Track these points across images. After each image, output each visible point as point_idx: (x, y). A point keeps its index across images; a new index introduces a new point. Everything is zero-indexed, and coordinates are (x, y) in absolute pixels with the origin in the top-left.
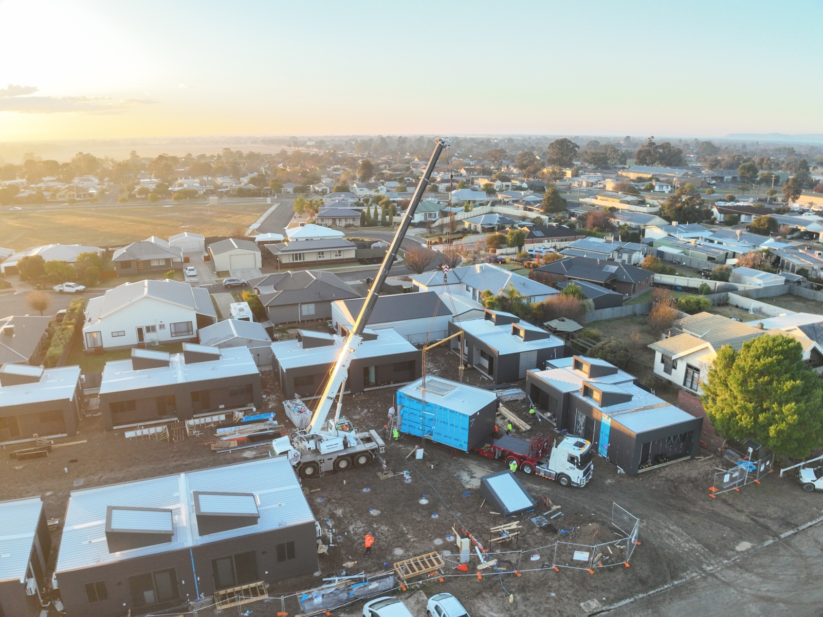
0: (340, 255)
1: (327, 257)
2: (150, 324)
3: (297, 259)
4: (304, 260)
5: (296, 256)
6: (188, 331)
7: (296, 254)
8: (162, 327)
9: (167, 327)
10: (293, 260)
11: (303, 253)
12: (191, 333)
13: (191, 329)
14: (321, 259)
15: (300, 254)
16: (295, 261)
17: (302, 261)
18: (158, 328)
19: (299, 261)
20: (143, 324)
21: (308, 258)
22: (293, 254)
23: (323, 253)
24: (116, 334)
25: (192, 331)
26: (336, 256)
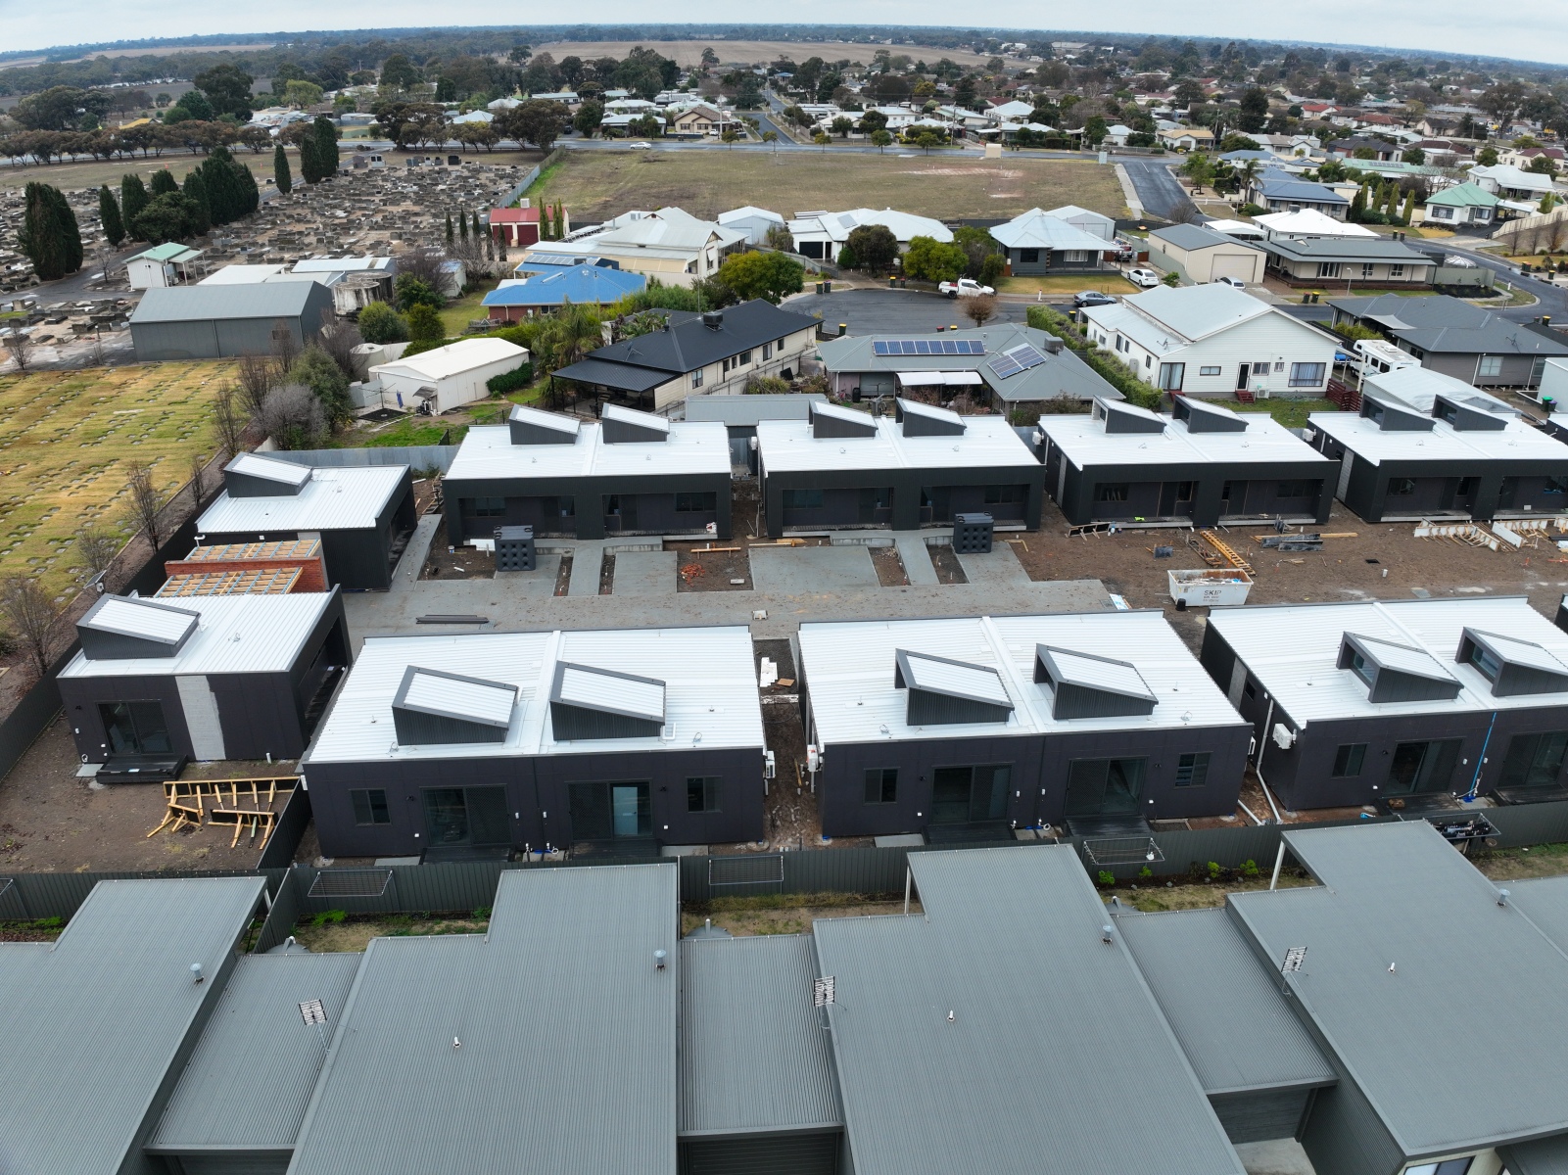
0: (1400, 274)
1: (1378, 276)
2: (1262, 360)
3: (1325, 274)
4: (1336, 276)
5: (1326, 268)
6: (1315, 380)
7: (1326, 264)
8: (1279, 366)
9: (1287, 368)
10: (1318, 275)
11: (1338, 264)
12: (1318, 384)
13: (1319, 377)
14: (1368, 277)
15: (1332, 264)
16: (1321, 277)
17: (1333, 277)
18: (1273, 366)
19: (1327, 277)
20: (1251, 359)
21: (1345, 275)
22: (1320, 263)
23: (1371, 266)
24: (1206, 371)
25: (1322, 381)
26: (1393, 274)
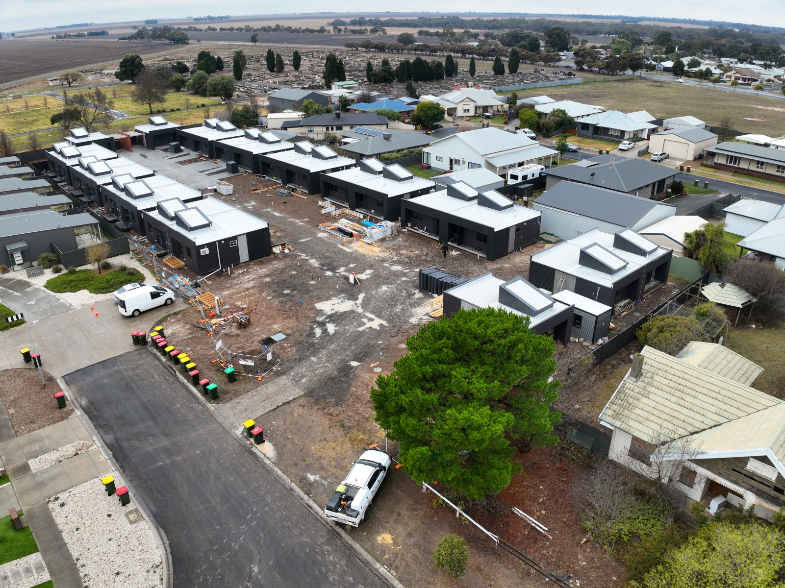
2: (458, 158)
3: (731, 162)
4: (738, 165)
5: (731, 159)
7: (732, 157)
8: (464, 162)
9: (467, 163)
11: (740, 158)
14: (759, 170)
15: (736, 158)
16: (728, 164)
17: (736, 165)
18: (461, 162)
21: (743, 165)
22: (728, 156)
23: (762, 163)
24: (438, 159)
26: (778, 171)
